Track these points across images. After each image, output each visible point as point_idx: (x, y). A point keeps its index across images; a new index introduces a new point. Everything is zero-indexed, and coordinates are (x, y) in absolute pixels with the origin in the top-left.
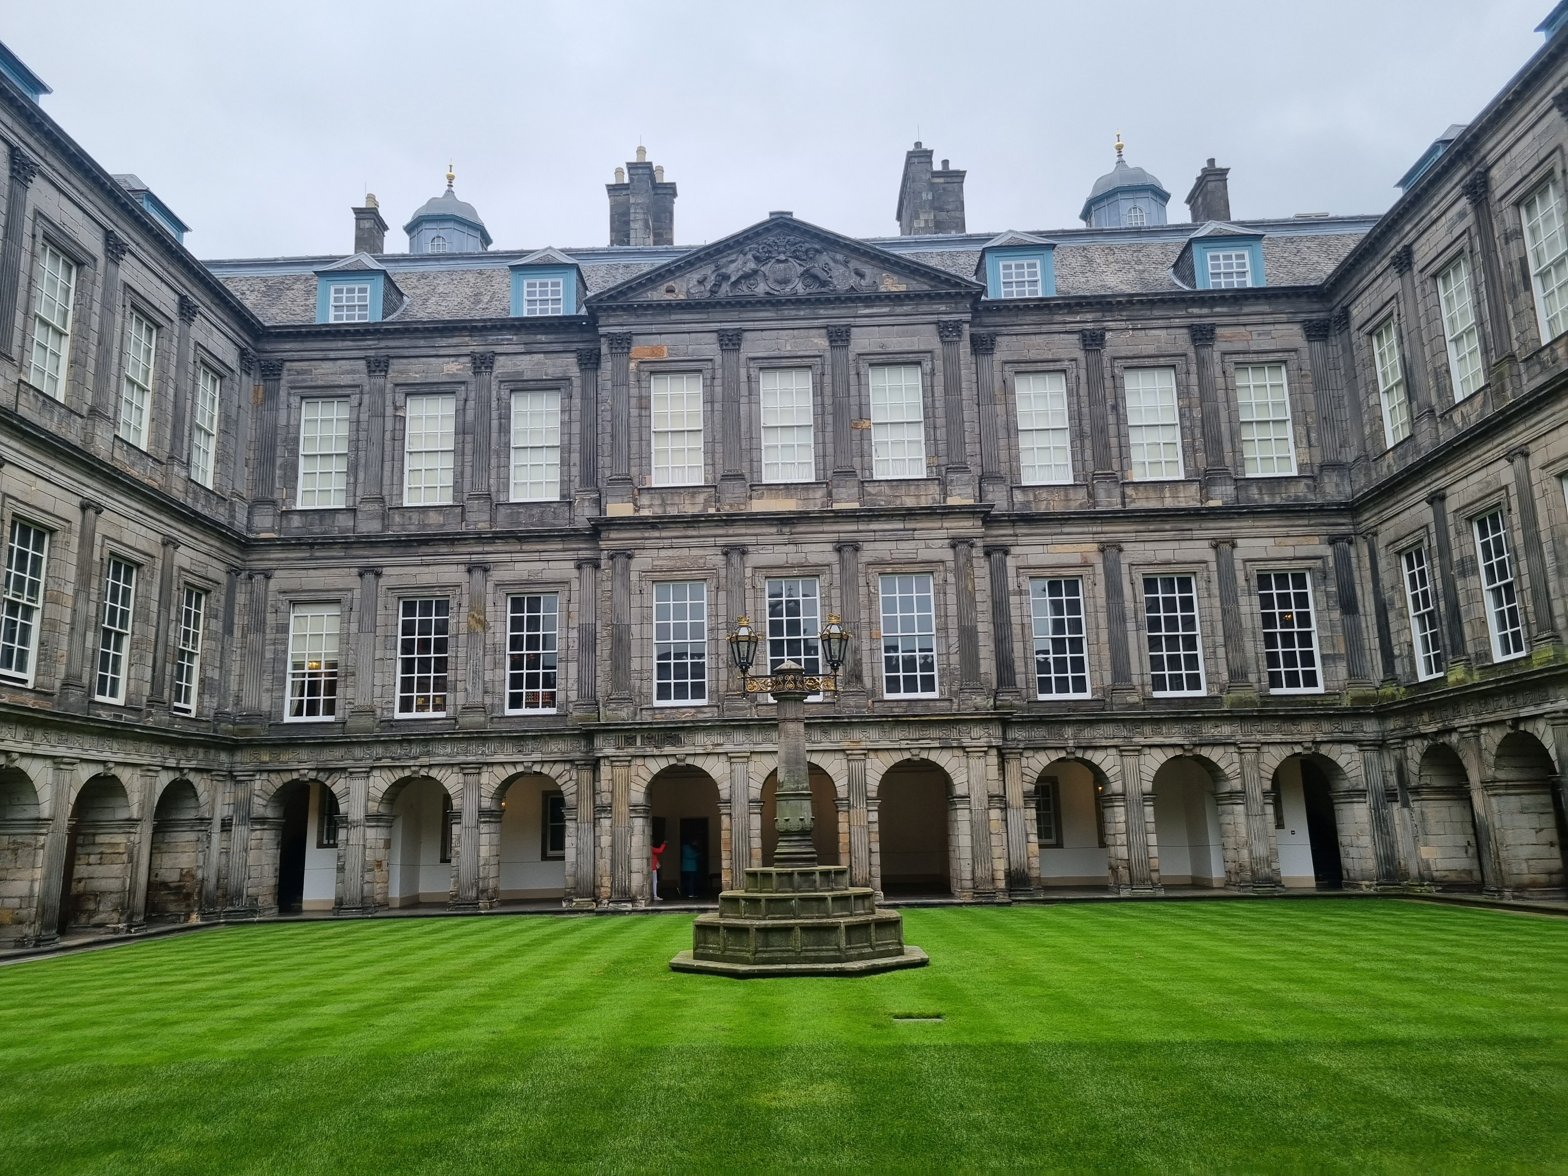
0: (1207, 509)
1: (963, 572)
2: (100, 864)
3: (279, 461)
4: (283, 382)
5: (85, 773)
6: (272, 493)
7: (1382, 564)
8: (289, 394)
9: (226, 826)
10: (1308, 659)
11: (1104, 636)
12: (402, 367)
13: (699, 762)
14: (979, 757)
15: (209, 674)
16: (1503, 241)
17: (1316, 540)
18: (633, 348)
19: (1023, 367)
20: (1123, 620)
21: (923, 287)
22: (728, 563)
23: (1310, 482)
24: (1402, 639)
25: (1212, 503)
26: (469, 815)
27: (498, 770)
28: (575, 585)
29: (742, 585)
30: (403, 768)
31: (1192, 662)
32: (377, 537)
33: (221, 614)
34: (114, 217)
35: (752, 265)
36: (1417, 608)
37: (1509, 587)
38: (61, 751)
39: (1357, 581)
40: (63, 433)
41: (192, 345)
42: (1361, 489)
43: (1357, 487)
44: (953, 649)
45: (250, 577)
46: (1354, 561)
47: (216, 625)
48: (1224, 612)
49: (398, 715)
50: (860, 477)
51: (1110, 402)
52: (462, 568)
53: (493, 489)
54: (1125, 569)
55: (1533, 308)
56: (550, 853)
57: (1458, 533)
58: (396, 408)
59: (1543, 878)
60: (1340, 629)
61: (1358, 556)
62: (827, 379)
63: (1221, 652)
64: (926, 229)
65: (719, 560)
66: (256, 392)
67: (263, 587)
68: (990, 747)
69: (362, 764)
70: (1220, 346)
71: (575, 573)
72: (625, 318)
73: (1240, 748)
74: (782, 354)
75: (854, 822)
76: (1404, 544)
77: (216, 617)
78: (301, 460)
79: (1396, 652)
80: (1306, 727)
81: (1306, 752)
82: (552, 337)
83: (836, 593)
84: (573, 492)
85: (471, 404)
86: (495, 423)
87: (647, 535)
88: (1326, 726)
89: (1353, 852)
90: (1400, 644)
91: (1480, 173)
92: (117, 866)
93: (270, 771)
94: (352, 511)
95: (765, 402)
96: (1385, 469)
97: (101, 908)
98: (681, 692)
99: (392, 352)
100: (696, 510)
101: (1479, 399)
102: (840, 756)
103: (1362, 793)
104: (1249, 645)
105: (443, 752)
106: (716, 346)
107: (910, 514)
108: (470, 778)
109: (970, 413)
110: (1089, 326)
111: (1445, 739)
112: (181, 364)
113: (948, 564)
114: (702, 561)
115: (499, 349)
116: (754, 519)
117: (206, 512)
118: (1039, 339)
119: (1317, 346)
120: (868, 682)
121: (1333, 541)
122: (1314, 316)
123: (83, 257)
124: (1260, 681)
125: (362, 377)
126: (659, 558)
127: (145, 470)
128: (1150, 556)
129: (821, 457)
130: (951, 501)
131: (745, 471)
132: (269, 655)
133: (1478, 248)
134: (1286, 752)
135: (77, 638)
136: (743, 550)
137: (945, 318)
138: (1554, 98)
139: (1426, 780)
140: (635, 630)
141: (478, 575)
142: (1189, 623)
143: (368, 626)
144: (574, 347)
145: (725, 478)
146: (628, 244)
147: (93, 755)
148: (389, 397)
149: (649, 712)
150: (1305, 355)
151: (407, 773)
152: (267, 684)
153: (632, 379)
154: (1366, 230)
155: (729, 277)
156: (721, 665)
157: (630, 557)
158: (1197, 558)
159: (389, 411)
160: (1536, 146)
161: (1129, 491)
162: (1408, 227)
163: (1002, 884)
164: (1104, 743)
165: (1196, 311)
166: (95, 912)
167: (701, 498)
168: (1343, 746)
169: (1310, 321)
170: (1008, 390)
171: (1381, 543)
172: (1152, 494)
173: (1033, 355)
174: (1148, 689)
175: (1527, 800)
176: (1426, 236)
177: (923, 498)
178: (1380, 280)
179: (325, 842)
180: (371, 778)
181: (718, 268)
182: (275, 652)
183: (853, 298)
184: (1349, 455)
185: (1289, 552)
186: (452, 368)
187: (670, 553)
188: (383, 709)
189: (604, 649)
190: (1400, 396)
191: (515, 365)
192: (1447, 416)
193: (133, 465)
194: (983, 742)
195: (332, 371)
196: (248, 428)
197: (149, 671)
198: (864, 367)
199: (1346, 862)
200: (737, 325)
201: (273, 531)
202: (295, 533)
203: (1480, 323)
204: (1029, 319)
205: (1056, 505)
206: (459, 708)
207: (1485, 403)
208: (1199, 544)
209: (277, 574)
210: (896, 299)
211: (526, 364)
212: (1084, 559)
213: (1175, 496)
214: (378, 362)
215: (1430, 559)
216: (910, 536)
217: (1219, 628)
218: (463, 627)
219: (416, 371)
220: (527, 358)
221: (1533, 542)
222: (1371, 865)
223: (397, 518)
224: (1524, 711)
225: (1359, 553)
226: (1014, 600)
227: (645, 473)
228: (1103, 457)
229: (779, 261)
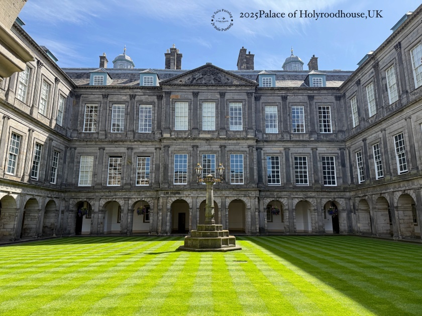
0: (310, 140)
1: (251, 154)
2: (31, 221)
3: (79, 120)
4: (81, 100)
6: (77, 128)
7: (351, 156)
8: (82, 103)
9: (63, 212)
10: (333, 178)
11: (284, 171)
12: (111, 97)
13: (184, 199)
14: (253, 199)
15: (60, 173)
17: (336, 149)
18: (171, 95)
19: (267, 104)
20: (289, 167)
21: (243, 83)
22: (193, 150)
23: (335, 135)
25: (312, 139)
26: (125, 211)
27: (133, 200)
28: (155, 154)
29: (196, 155)
30: (108, 199)
31: (305, 177)
32: (104, 140)
34: (40, 57)
36: (359, 166)
39: (345, 159)
40: (25, 111)
41: (58, 89)
43: (346, 136)
44: (248, 173)
45: (71, 149)
46: (345, 154)
47: (62, 161)
48: (314, 166)
49: (108, 185)
50: (226, 130)
52: (126, 148)
53: (134, 129)
54: (290, 155)
55: (388, 96)
56: (146, 221)
57: (369, 149)
58: (110, 107)
59: (385, 232)
60: (341, 171)
62: (219, 105)
63: (313, 175)
64: (244, 69)
65: (191, 149)
66: (74, 102)
67: (74, 152)
68: (257, 197)
69: (98, 197)
70: (315, 101)
71: (155, 151)
72: (169, 87)
73: (316, 199)
74: (208, 98)
76: (356, 151)
77: (62, 159)
78: (85, 120)
79: (354, 177)
80: (332, 194)
81: (332, 200)
82: (150, 91)
83: (220, 158)
84: (155, 131)
85: (129, 107)
86: (135, 112)
87: (173, 142)
88: (337, 194)
89: (342, 225)
90: (355, 175)
91: (376, 63)
92: (35, 222)
93: (74, 199)
94: (98, 133)
95: (204, 110)
96: (353, 133)
98: (180, 181)
99: (109, 93)
100: (186, 136)
101: (375, 116)
102: (220, 198)
103: (345, 210)
104: (320, 174)
105: (119, 194)
106: (192, 96)
107: (239, 139)
108: (126, 202)
109: (253, 115)
110: (284, 95)
111: (365, 198)
112: (55, 94)
113: (247, 152)
114: (187, 149)
115: (137, 94)
116: (200, 139)
117: (60, 132)
118: (271, 97)
119: (338, 102)
120: (227, 180)
121: (340, 149)
122: (338, 95)
123: (32, 67)
124: (322, 183)
125: (101, 99)
126: (176, 148)
127: (45, 121)
128: (296, 151)
129: (217, 125)
130: (248, 136)
131: (198, 127)
133: (376, 81)
134: (327, 200)
136: (197, 147)
137: (249, 91)
138: (394, 46)
139: (360, 208)
140: (170, 166)
141: (130, 150)
142: (305, 168)
143: (101, 163)
144: (156, 94)
145: (193, 129)
146: (170, 69)
148: (108, 104)
149: (172, 186)
150: (335, 104)
151: (110, 200)
152: (74, 177)
153: (171, 103)
154: (351, 74)
155: (196, 79)
156: (191, 175)
157: (169, 147)
158: (308, 152)
159: (108, 108)
160: (390, 57)
161: (292, 136)
162: (360, 75)
163: (258, 231)
164: (284, 197)
165: (309, 92)
166: (29, 233)
167: (187, 134)
168: (341, 199)
169: (336, 96)
170: (263, 109)
171: (351, 150)
172: (297, 136)
173: (269, 101)
174: (295, 183)
175: (383, 213)
176: (364, 77)
177: (242, 135)
178: (353, 87)
179: (87, 217)
180: (100, 201)
181: (193, 76)
182: (76, 168)
183: (226, 85)
184: (345, 129)
185: (330, 152)
186: (124, 98)
187: (179, 147)
188: (104, 184)
189: (161, 170)
190: (357, 115)
191: (141, 98)
192: (368, 120)
193: (42, 120)
194: (255, 195)
195: (93, 97)
196: (71, 111)
197: (44, 172)
198: (228, 102)
199: (340, 227)
200: (197, 91)
201: (77, 138)
202: (82, 138)
203: (376, 99)
204: (269, 92)
205: (274, 138)
206: (124, 184)
207: (376, 118)
208: (308, 149)
209: (77, 148)
210: (237, 86)
211: (143, 98)
212: (280, 152)
213: (303, 137)
214: (105, 95)
215: (363, 154)
216: (238, 144)
217: (313, 169)
218: (126, 164)
219: (115, 98)
220: (144, 96)
221: (386, 152)
222: (346, 228)
223: (109, 136)
224: (383, 192)
225: (346, 152)
226: (263, 161)
227: (173, 127)
228: (285, 127)
229: (208, 75)
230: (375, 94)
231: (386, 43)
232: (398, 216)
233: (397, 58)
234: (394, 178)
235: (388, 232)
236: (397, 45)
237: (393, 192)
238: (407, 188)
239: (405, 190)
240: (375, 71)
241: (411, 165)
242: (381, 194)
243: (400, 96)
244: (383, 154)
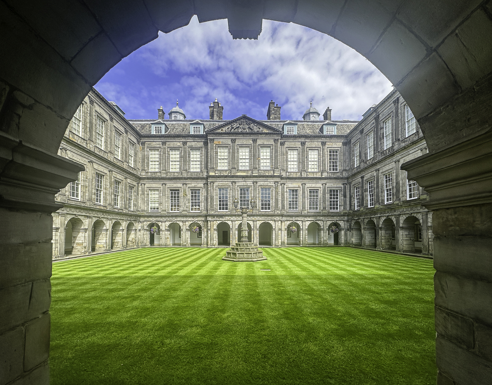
1: (276, 188)
3: (145, 162)
4: (145, 146)
6: (145, 168)
7: (351, 189)
8: (147, 149)
9: (140, 230)
10: (337, 205)
11: (301, 200)
12: (169, 144)
13: (226, 222)
14: (277, 222)
15: (135, 203)
16: (380, 129)
17: (341, 184)
18: (214, 142)
19: (290, 148)
21: (272, 131)
24: (353, 203)
25: (323, 176)
26: (184, 230)
27: (189, 222)
28: (203, 188)
29: (235, 189)
30: (172, 221)
31: (317, 205)
32: (165, 177)
33: (136, 192)
35: (238, 125)
36: (356, 197)
39: (347, 192)
40: (104, 156)
41: (127, 139)
43: (349, 174)
44: (274, 202)
45: (141, 185)
47: (135, 194)
48: (323, 197)
49: (170, 211)
50: (258, 169)
51: (306, 156)
52: (182, 184)
53: (187, 169)
54: (306, 188)
55: (384, 143)
56: (199, 237)
57: (365, 184)
58: (168, 152)
60: (343, 200)
62: (252, 149)
63: (322, 204)
64: (272, 119)
65: (231, 184)
66: (140, 148)
67: (144, 187)
68: (279, 220)
69: (164, 220)
70: (327, 146)
71: (203, 186)
72: (213, 135)
73: (323, 221)
74: (244, 144)
76: (356, 185)
78: (150, 162)
79: (352, 205)
80: (335, 218)
81: (335, 222)
82: (198, 139)
83: (253, 192)
84: (203, 170)
85: (183, 152)
86: (187, 156)
87: (217, 179)
88: (338, 218)
89: (340, 239)
91: (377, 115)
93: (147, 221)
94: (160, 172)
95: (240, 154)
96: (354, 171)
98: (223, 209)
99: (167, 141)
100: (227, 174)
101: (372, 159)
102: (252, 221)
103: (343, 229)
104: (327, 203)
105: (179, 218)
106: (231, 142)
107: (267, 177)
108: (184, 223)
109: (279, 157)
110: (303, 141)
112: (126, 142)
113: (274, 186)
114: (228, 184)
115: (188, 141)
116: (238, 177)
117: (132, 172)
118: (293, 143)
119: (344, 146)
120: (258, 208)
121: (343, 184)
122: (344, 141)
124: (328, 209)
125: (161, 145)
126: (219, 183)
127: (120, 164)
128: (311, 186)
129: (251, 165)
130: (275, 174)
131: (236, 167)
132: (146, 199)
133: (375, 130)
134: (331, 222)
135: (110, 196)
136: (235, 183)
137: (276, 138)
139: (354, 227)
140: (215, 197)
141: (185, 185)
143: (164, 195)
144: (203, 141)
145: (232, 168)
146: (213, 119)
147: (115, 218)
148: (166, 150)
149: (217, 212)
150: (342, 149)
152: (146, 205)
153: (214, 148)
155: (234, 128)
156: (231, 204)
157: (214, 183)
158: (319, 187)
159: (167, 152)
160: (388, 111)
161: (308, 173)
162: (363, 125)
163: (280, 244)
164: (300, 220)
165: (323, 139)
167: (227, 172)
168: (341, 221)
170: (287, 153)
171: (352, 185)
172: (312, 174)
173: (292, 146)
174: (308, 210)
176: (367, 126)
177: (270, 174)
178: (357, 135)
180: (166, 223)
181: (231, 126)
183: (258, 133)
184: (348, 168)
185: (336, 186)
186: (179, 144)
187: (221, 182)
188: (167, 210)
189: (209, 200)
190: (358, 158)
191: (191, 144)
192: (366, 162)
193: (118, 163)
195: (155, 144)
196: (140, 155)
198: (259, 147)
199: (339, 241)
200: (235, 138)
201: (145, 176)
202: (149, 176)
203: (374, 145)
204: (292, 139)
205: (294, 176)
206: (182, 210)
207: (373, 161)
208: (320, 184)
209: (146, 184)
210: (266, 134)
211: (193, 144)
212: (299, 186)
213: (316, 175)
214: (164, 143)
215: (360, 188)
216: (267, 181)
217: (322, 199)
218: (182, 195)
219: (172, 145)
221: (378, 187)
222: (344, 241)
223: (169, 174)
225: (348, 187)
226: (285, 193)
227: (217, 166)
228: (303, 167)
229: (243, 125)
230: (374, 141)
233: (394, 111)
236: (395, 100)
237: (380, 217)
238: (390, 214)
239: (388, 216)
240: (376, 122)
241: (395, 197)
242: (371, 218)
243: (393, 143)
244: (375, 188)
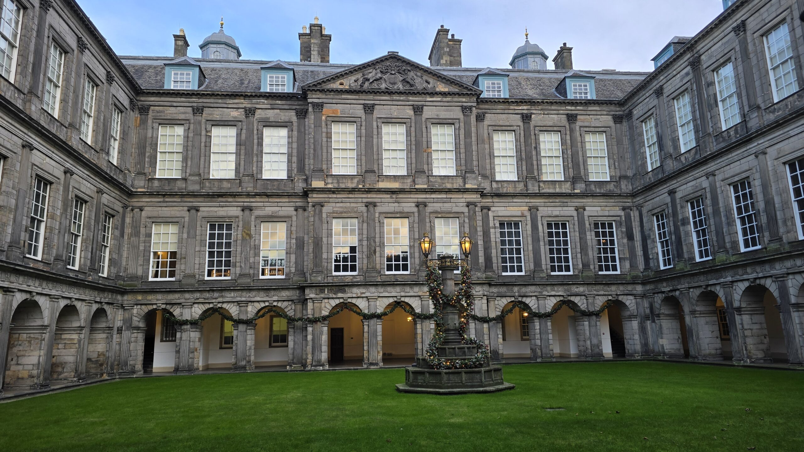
0: (574, 193)
1: (472, 218)
2: (64, 349)
3: (147, 154)
4: (149, 116)
5: (63, 303)
6: (144, 170)
7: (645, 220)
8: (153, 122)
9: (120, 330)
10: (614, 259)
11: (530, 248)
12: (210, 112)
13: (354, 301)
14: (479, 300)
15: (113, 256)
16: (706, 86)
17: (618, 208)
18: (324, 110)
19: (497, 128)
20: (539, 240)
21: (455, 89)
22: (368, 211)
23: (615, 183)
24: (654, 252)
25: (576, 191)
27: (256, 304)
28: (294, 219)
29: (374, 220)
30: (209, 303)
31: (567, 260)
32: (197, 192)
33: (119, 228)
34: (81, 30)
36: (660, 238)
37: (703, 230)
38: (53, 292)
39: (634, 226)
40: (58, 134)
41: (111, 96)
42: (637, 187)
43: (635, 186)
45: (132, 210)
46: (632, 218)
47: (117, 233)
48: (580, 238)
49: (206, 278)
50: (427, 174)
51: (533, 145)
52: (239, 209)
53: (255, 172)
54: (539, 218)
55: (719, 115)
56: (273, 344)
57: (681, 207)
58: (207, 132)
59: (713, 352)
60: (627, 247)
61: (634, 216)
63: (579, 256)
64: (446, 65)
65: (364, 209)
66: (136, 120)
67: (139, 215)
68: (484, 295)
69: (189, 301)
70: (579, 124)
71: (295, 213)
72: (320, 95)
73: (587, 297)
74: (393, 117)
75: (424, 329)
76: (656, 211)
77: (117, 229)
78: (158, 154)
79: (651, 257)
80: (613, 288)
81: (614, 299)
82: (284, 102)
83: (416, 225)
84: (293, 175)
85: (244, 131)
86: (256, 141)
87: (330, 196)
88: (621, 288)
89: (631, 342)
90: (652, 253)
91: (697, 57)
92: (72, 350)
93: (141, 304)
94: (185, 179)
95: (385, 138)
96: (648, 180)
97: (65, 370)
98: (345, 268)
99: (205, 105)
100: (354, 186)
101: (693, 151)
102: (417, 298)
103: (636, 317)
104: (590, 253)
105: (230, 296)
106: (363, 111)
107: (449, 191)
108: (243, 308)
109: (474, 148)
110: (525, 112)
111: (673, 294)
112: (107, 105)
113: (465, 214)
114: (356, 209)
115: (258, 106)
116: (380, 191)
117: (115, 177)
118: (503, 116)
119: (618, 125)
121: (624, 209)
122: (617, 113)
123: (68, 49)
124: (595, 268)
125: (190, 116)
126: (336, 207)
127: (91, 155)
128: (550, 213)
129: (409, 164)
130: (468, 186)
131: (376, 169)
132: (142, 248)
133: (695, 88)
134: (605, 299)
135: (61, 238)
136: (375, 205)
137: (465, 104)
138: (734, 28)
139: (662, 311)
140: (325, 240)
141: (247, 212)
142: (566, 243)
143: (192, 235)
144: (294, 107)
145: (366, 172)
146: (310, 61)
147: (66, 294)
148: (203, 126)
149: (331, 278)
150: (613, 129)
151: (211, 306)
152: (140, 262)
153: (323, 124)
154: (643, 78)
155: (369, 80)
156: (364, 257)
157: (322, 206)
158: (569, 215)
159: (203, 133)
160: (723, 48)
161: (541, 185)
162: (662, 78)
164: (531, 294)
165: (569, 108)
166: (61, 373)
167: (356, 181)
168: (628, 296)
169: (616, 115)
170: (490, 138)
171: (644, 211)
172: (551, 186)
173: (501, 123)
174: (549, 271)
175: (708, 319)
176: (670, 82)
177: (455, 184)
178: (648, 99)
179: (165, 339)
180: (193, 308)
181: (364, 75)
182: (145, 246)
183: (425, 93)
184: (630, 173)
185: (607, 213)
186: (235, 114)
187: (341, 205)
188: (199, 275)
189: (309, 248)
190: (656, 148)
191: (266, 114)
192: (678, 158)
193: (86, 152)
194: (481, 293)
195: (175, 112)
196: (134, 138)
197: (90, 254)
198: (429, 125)
199: (627, 346)
200: (372, 102)
201: (144, 188)
202: (156, 189)
203: (694, 119)
204: (500, 107)
205: (511, 190)
206: (238, 275)
207: (696, 153)
208: (570, 208)
209: (146, 208)
210: (444, 94)
211: (271, 114)
212: (522, 213)
213: (560, 188)
214: (198, 109)
215: (668, 218)
216: (449, 201)
217: (579, 244)
218: (240, 237)
219: (217, 114)
220: (272, 111)
221: (716, 212)
222: (638, 347)
223: (207, 184)
224: (711, 282)
225: (635, 214)
226: (492, 231)
227: (329, 168)
228: (530, 169)
229: (392, 74)
230: (693, 112)
231: (717, 22)
232: (742, 324)
233: (738, 48)
234: (733, 259)
235: (719, 352)
236: (738, 27)
237: (732, 282)
238: (760, 275)
239: (755, 279)
241: (767, 234)
242: (708, 286)
243: (744, 116)
